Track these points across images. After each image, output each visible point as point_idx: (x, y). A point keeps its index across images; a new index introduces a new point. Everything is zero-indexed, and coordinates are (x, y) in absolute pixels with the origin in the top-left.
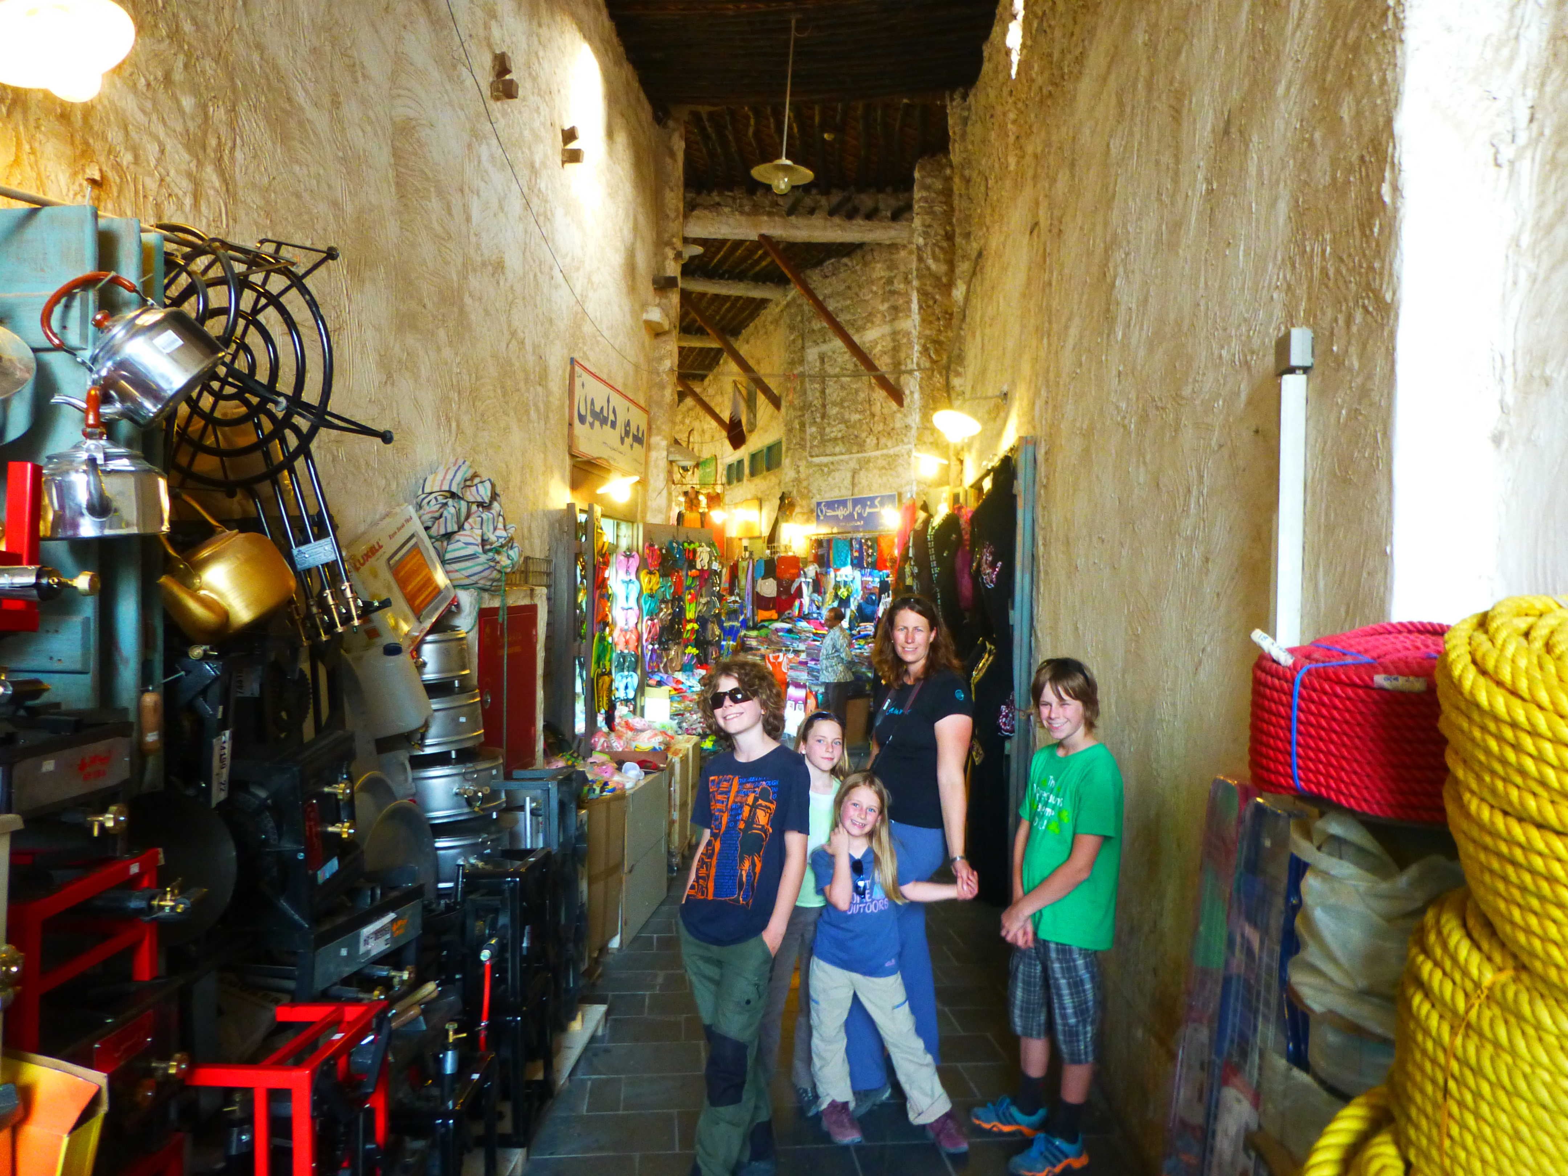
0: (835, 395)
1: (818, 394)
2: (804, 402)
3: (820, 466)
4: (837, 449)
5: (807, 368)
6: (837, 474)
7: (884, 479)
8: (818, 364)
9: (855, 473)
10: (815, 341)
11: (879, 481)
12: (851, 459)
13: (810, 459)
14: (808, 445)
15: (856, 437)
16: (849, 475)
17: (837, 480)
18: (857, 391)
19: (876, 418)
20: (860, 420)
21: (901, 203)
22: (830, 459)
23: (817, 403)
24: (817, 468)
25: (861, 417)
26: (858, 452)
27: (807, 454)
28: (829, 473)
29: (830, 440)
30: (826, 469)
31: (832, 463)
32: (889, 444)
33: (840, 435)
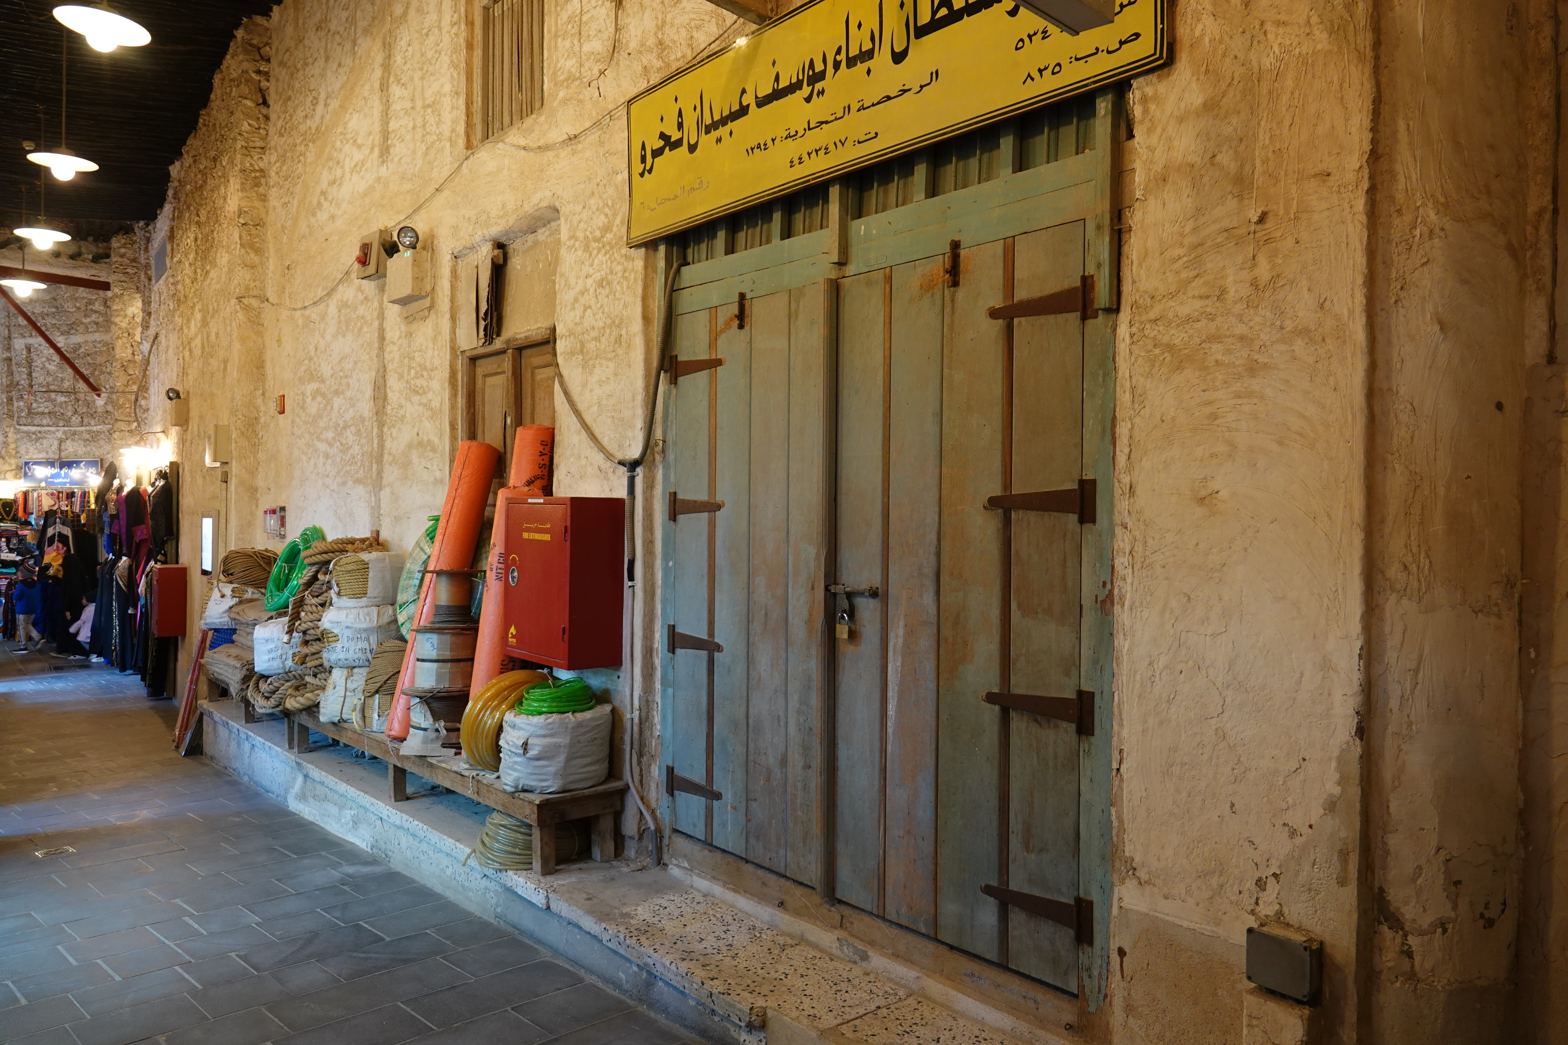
0: (42, 378)
1: (25, 376)
2: (12, 381)
3: (28, 433)
4: (45, 422)
5: (13, 354)
6: (45, 441)
7: (89, 448)
8: (24, 352)
9: (61, 441)
10: (22, 334)
11: (84, 449)
12: (58, 431)
13: (18, 427)
14: (16, 415)
15: (62, 414)
16: (56, 443)
17: (45, 445)
18: (62, 380)
19: (80, 402)
20: (66, 402)
21: (101, 251)
22: (39, 428)
23: (24, 383)
24: (25, 435)
25: (67, 400)
26: (64, 426)
27: (15, 422)
28: (37, 440)
29: (38, 413)
30: (34, 436)
31: (40, 432)
32: (92, 423)
33: (46, 411)
